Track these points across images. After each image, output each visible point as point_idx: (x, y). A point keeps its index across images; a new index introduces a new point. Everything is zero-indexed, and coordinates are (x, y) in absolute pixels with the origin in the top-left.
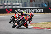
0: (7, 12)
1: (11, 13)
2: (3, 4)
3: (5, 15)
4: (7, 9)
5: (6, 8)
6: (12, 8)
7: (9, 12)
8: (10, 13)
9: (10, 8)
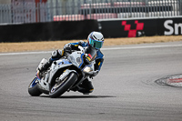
0: (127, 32)
1: (141, 36)
2: (112, 5)
3: (118, 44)
4: (128, 22)
5: (122, 19)
6: (145, 18)
8: (137, 36)
9: (139, 18)
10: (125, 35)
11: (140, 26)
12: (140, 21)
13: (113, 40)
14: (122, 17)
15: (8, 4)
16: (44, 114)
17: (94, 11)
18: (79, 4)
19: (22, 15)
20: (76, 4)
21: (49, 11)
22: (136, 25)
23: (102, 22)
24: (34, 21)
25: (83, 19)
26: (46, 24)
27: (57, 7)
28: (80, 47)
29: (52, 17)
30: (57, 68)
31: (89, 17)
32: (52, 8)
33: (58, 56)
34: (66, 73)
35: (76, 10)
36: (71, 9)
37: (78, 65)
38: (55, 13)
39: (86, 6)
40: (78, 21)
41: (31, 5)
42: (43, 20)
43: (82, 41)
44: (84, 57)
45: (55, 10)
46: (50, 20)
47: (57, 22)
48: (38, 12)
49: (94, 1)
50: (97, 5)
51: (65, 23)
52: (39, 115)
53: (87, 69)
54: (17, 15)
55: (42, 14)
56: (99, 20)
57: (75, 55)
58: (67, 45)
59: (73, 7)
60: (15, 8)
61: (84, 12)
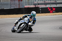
0: (50, 11)
1: (54, 13)
2: (45, 2)
3: (47, 15)
4: (50, 8)
5: (48, 7)
6: (56, 6)
7: (52, 11)
8: (53, 13)
10: (49, 12)
11: (54, 9)
12: (54, 7)
13: (45, 14)
14: (48, 6)
15: (9, 2)
16: (21, 39)
17: (38, 4)
18: (33, 2)
19: (14, 5)
20: (32, 2)
21: (23, 4)
22: (53, 9)
23: (41, 8)
24: (18, 7)
25: (35, 7)
26: (22, 8)
27: (26, 3)
28: (28, 16)
29: (24, 6)
30: (20, 23)
31: (37, 6)
32: (24, 3)
33: (21, 19)
34: (23, 25)
35: (32, 4)
36: (30, 3)
37: (27, 22)
38: (25, 5)
39: (36, 2)
40: (33, 8)
41: (17, 2)
42: (21, 7)
43: (29, 14)
44: (29, 20)
45: (25, 4)
46: (23, 7)
47: (26, 8)
48: (19, 4)
49: (38, 1)
50: (39, 2)
51: (28, 8)
52: (19, 39)
53: (30, 24)
54: (12, 5)
55: (21, 5)
56: (40, 7)
57: (26, 19)
58: (24, 16)
59: (31, 3)
60: (11, 3)
61: (35, 5)
